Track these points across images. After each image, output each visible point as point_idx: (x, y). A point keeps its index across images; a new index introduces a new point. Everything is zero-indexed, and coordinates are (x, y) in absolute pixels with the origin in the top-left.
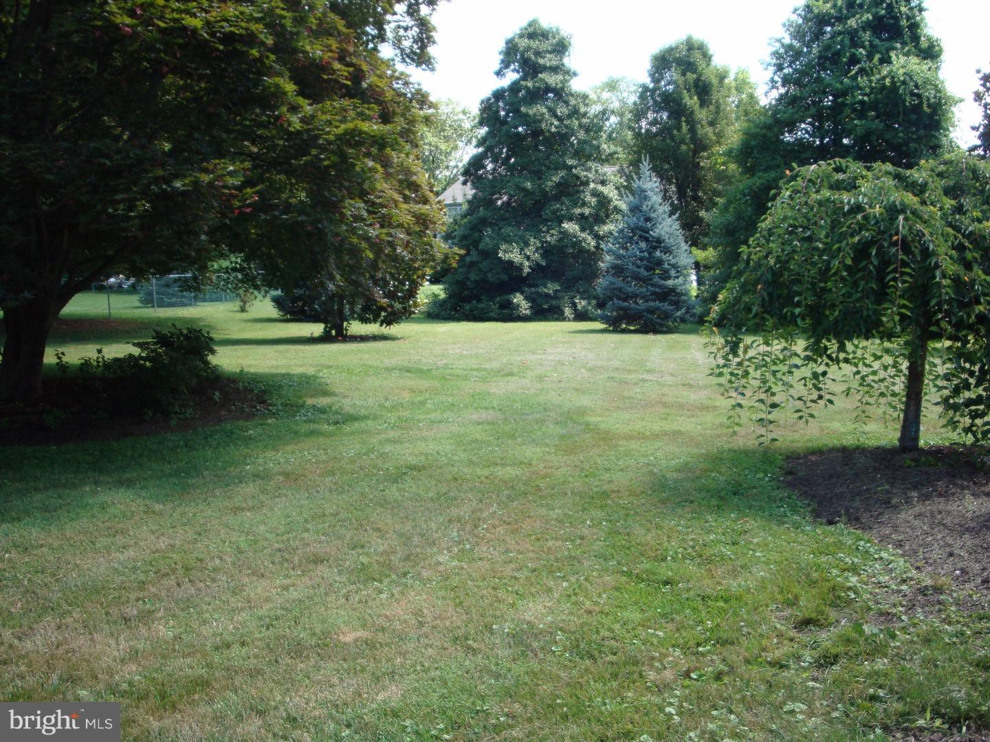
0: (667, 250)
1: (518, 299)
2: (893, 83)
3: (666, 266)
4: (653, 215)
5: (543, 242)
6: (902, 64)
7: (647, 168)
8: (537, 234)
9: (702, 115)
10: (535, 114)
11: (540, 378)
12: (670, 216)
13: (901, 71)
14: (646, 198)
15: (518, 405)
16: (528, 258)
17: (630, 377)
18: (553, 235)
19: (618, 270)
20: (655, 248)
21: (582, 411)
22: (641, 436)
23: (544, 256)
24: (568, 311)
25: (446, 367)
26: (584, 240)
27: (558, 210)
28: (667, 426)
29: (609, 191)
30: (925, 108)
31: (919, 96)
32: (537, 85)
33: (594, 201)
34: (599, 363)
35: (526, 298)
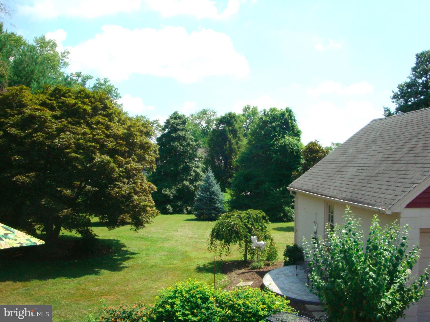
0: (216, 195)
1: (169, 207)
2: (285, 145)
3: (215, 200)
4: (212, 184)
5: (177, 188)
6: (288, 139)
7: (210, 169)
8: (175, 185)
9: (233, 141)
10: (175, 145)
11: (176, 241)
12: (217, 184)
13: (287, 141)
14: (210, 178)
15: (172, 250)
16: (172, 193)
17: (199, 241)
18: (180, 185)
19: (200, 200)
20: (212, 194)
21: (186, 252)
22: (198, 258)
23: (177, 192)
24: (185, 211)
25: (151, 237)
26: (191, 187)
27: (182, 177)
28: (204, 256)
29: (199, 170)
30: (294, 153)
31: (292, 149)
32: (176, 135)
33: (194, 174)
34: (192, 236)
35: (171, 207)
